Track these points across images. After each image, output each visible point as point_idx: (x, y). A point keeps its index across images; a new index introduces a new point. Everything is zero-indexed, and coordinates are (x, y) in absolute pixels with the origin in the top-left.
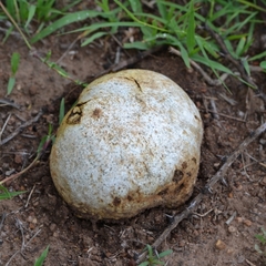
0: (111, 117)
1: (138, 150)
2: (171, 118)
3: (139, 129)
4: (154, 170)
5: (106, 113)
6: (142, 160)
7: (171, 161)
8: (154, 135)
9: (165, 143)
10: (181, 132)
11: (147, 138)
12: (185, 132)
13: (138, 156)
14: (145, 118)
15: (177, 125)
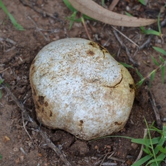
0: (84, 59)
1: (57, 69)
2: (77, 97)
3: (71, 73)
4: (43, 80)
5: (89, 57)
6: (50, 71)
7: (48, 92)
8: (65, 81)
9: (59, 89)
10: (66, 102)
11: (64, 76)
12: (67, 106)
13: (52, 69)
14: (79, 79)
15: (72, 100)
